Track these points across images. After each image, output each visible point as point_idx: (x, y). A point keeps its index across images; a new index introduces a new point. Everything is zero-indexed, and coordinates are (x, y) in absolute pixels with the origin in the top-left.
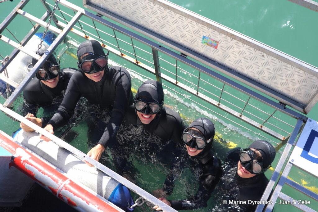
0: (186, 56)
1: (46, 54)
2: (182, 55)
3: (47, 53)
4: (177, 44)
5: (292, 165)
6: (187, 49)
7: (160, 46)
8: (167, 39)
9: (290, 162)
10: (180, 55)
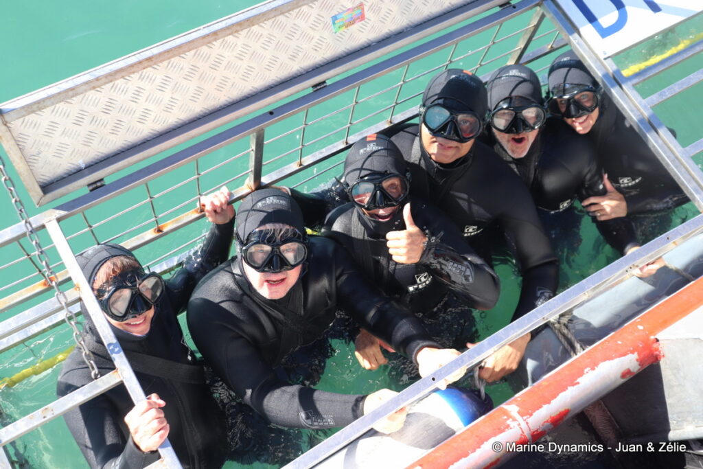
0: (324, 82)
1: (118, 353)
2: (318, 87)
3: (116, 350)
4: (291, 79)
5: (610, 59)
6: (313, 70)
7: (271, 113)
8: (268, 89)
9: (605, 59)
10: (315, 91)
